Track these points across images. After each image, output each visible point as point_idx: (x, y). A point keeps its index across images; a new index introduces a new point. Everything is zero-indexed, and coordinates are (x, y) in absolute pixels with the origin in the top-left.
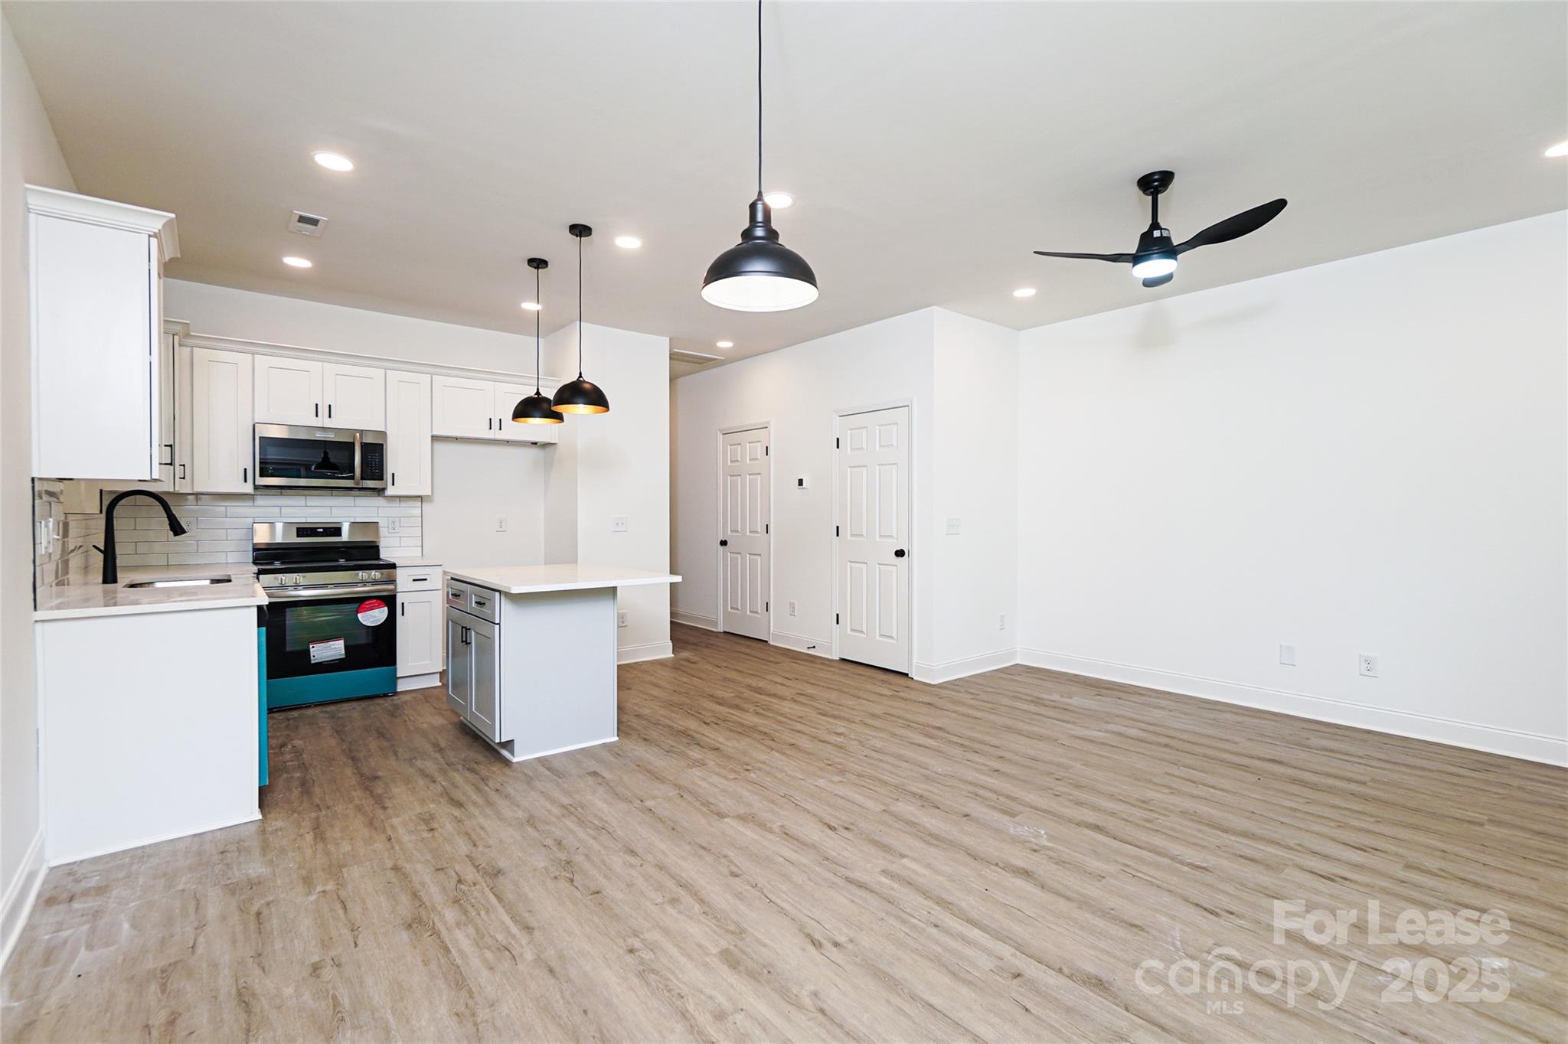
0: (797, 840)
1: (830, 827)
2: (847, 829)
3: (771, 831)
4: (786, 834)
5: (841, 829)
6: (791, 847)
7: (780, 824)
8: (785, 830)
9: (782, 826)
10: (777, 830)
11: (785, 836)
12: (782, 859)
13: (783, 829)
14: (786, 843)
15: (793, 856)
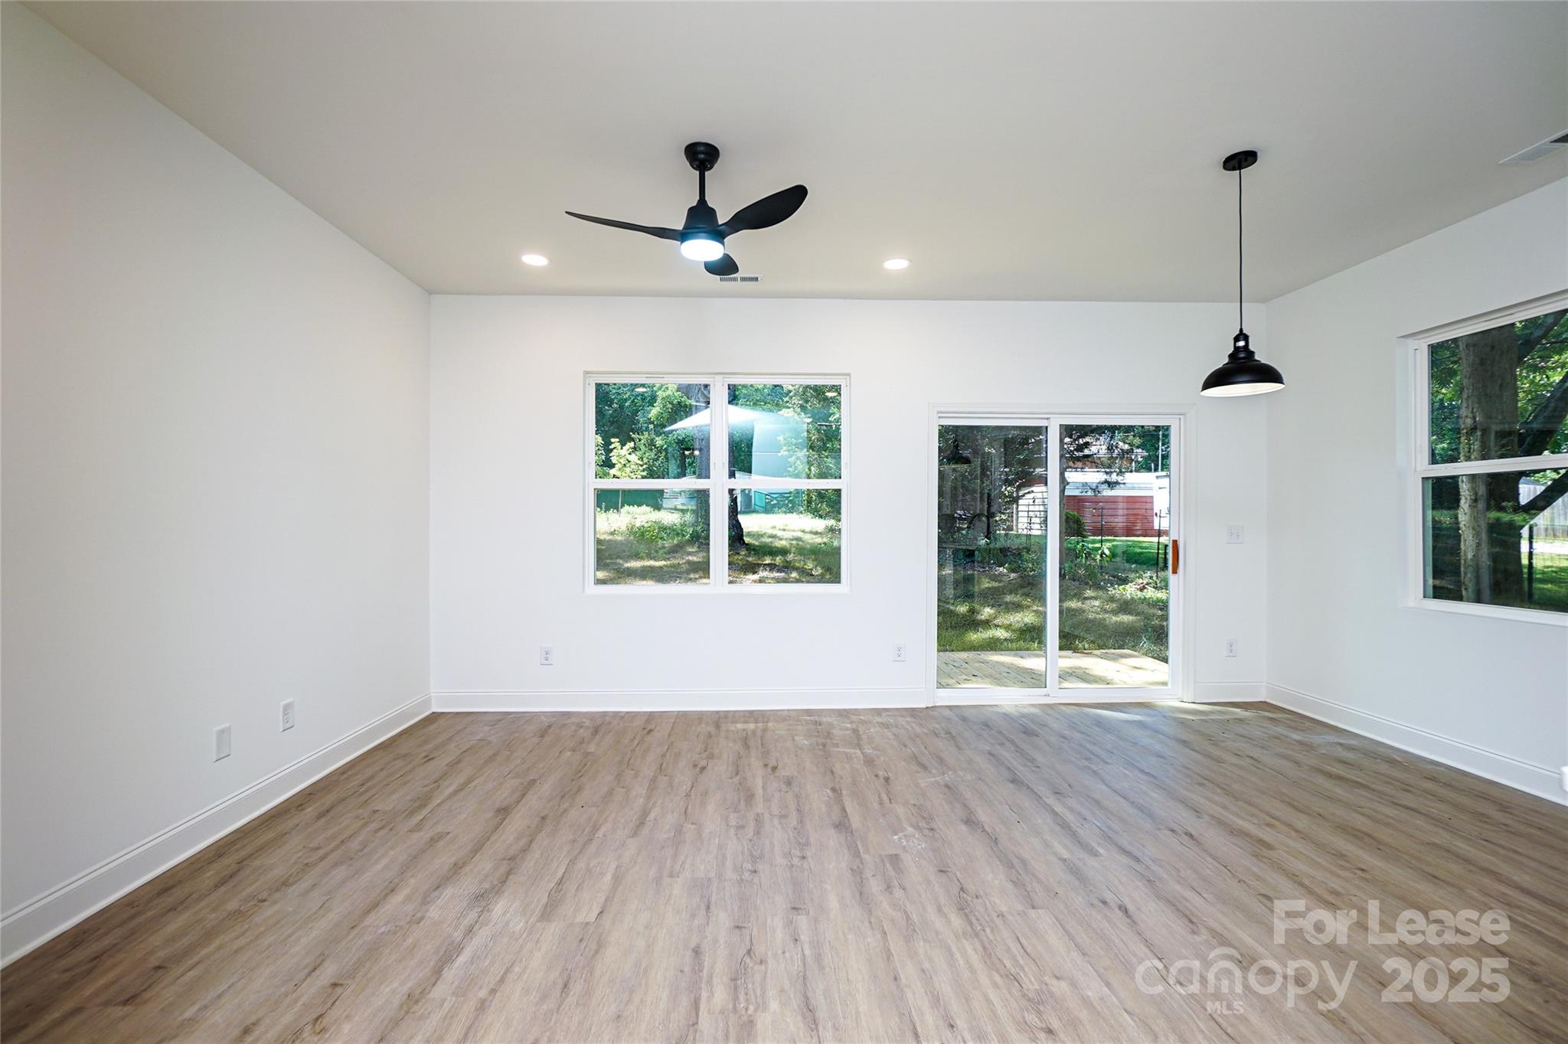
0: (1178, 910)
1: (1126, 911)
2: (1104, 903)
3: (1212, 930)
4: (1191, 921)
5: (1112, 904)
6: (1188, 904)
7: (1196, 937)
8: (1192, 926)
9: (1194, 932)
10: (1203, 931)
11: (1194, 920)
12: (1204, 896)
13: (1195, 928)
14: (1194, 910)
15: (1189, 894)
